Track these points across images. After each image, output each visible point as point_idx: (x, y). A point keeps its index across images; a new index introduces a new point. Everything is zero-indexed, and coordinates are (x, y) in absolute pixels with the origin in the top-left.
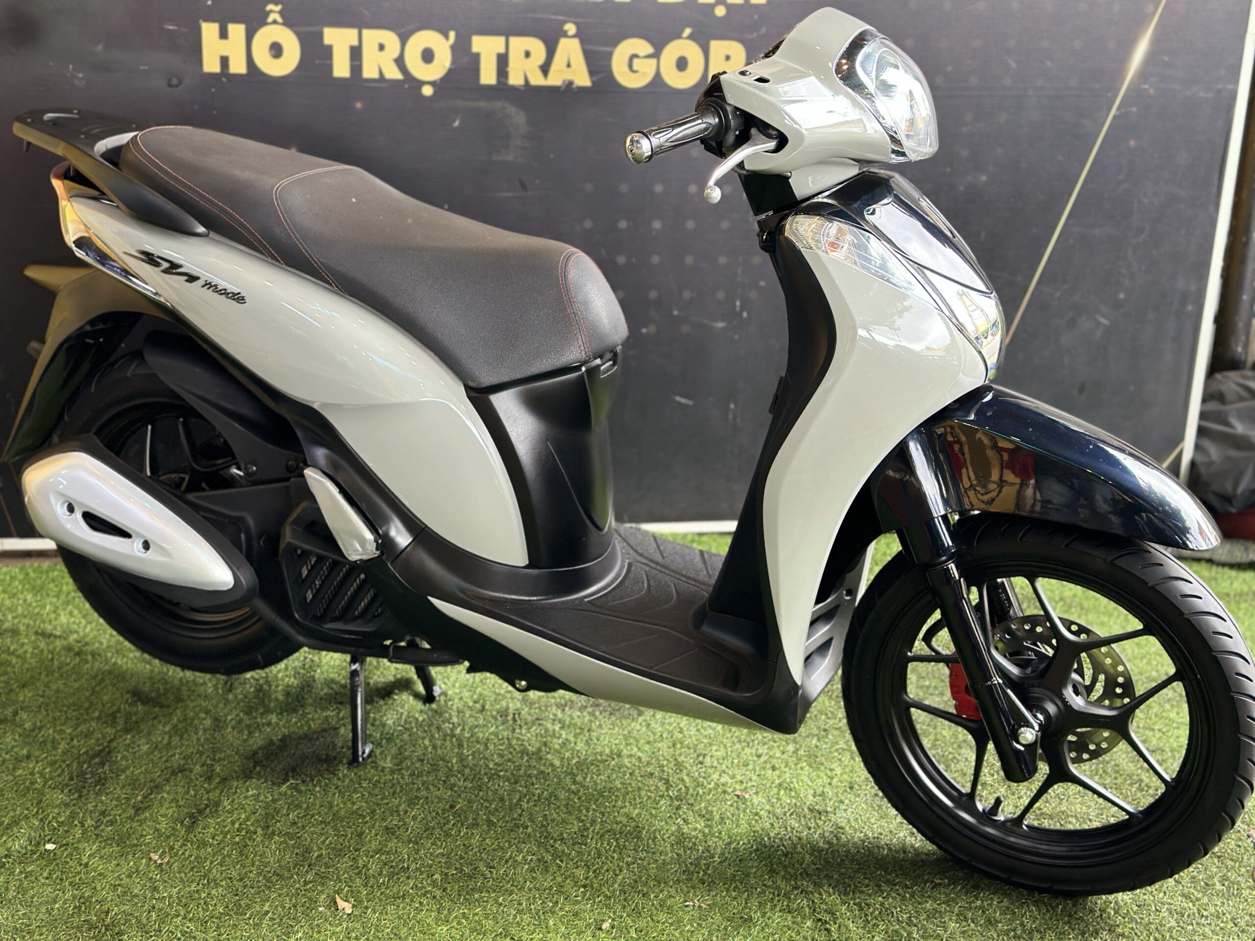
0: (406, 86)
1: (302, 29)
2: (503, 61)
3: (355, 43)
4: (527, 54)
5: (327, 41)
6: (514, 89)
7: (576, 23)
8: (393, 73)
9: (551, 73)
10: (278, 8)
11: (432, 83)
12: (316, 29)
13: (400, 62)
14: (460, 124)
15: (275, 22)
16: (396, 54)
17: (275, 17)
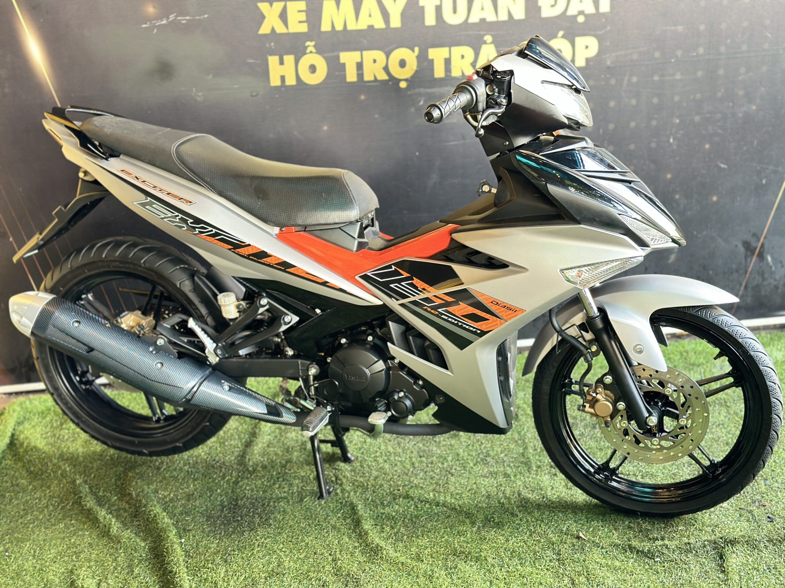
0: (390, 83)
1: (327, 55)
2: (448, 62)
3: (359, 60)
4: (463, 57)
5: (342, 61)
6: (455, 78)
7: (492, 35)
8: (383, 76)
10: (313, 43)
11: (406, 80)
12: (336, 54)
13: (386, 69)
14: (424, 103)
15: (311, 52)
16: (384, 65)
17: (311, 49)
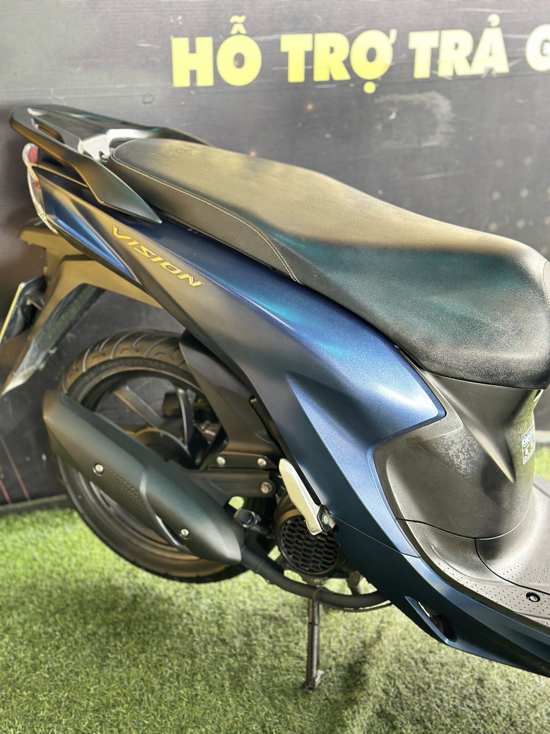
0: (352, 85)
1: (262, 38)
2: (435, 54)
3: (310, 49)
4: (457, 46)
5: (283, 49)
6: (443, 80)
7: (499, 14)
8: (342, 75)
9: (474, 63)
10: (242, 19)
11: (374, 81)
12: (275, 37)
13: (347, 63)
14: (396, 116)
15: (239, 33)
16: (344, 56)
17: (239, 28)
